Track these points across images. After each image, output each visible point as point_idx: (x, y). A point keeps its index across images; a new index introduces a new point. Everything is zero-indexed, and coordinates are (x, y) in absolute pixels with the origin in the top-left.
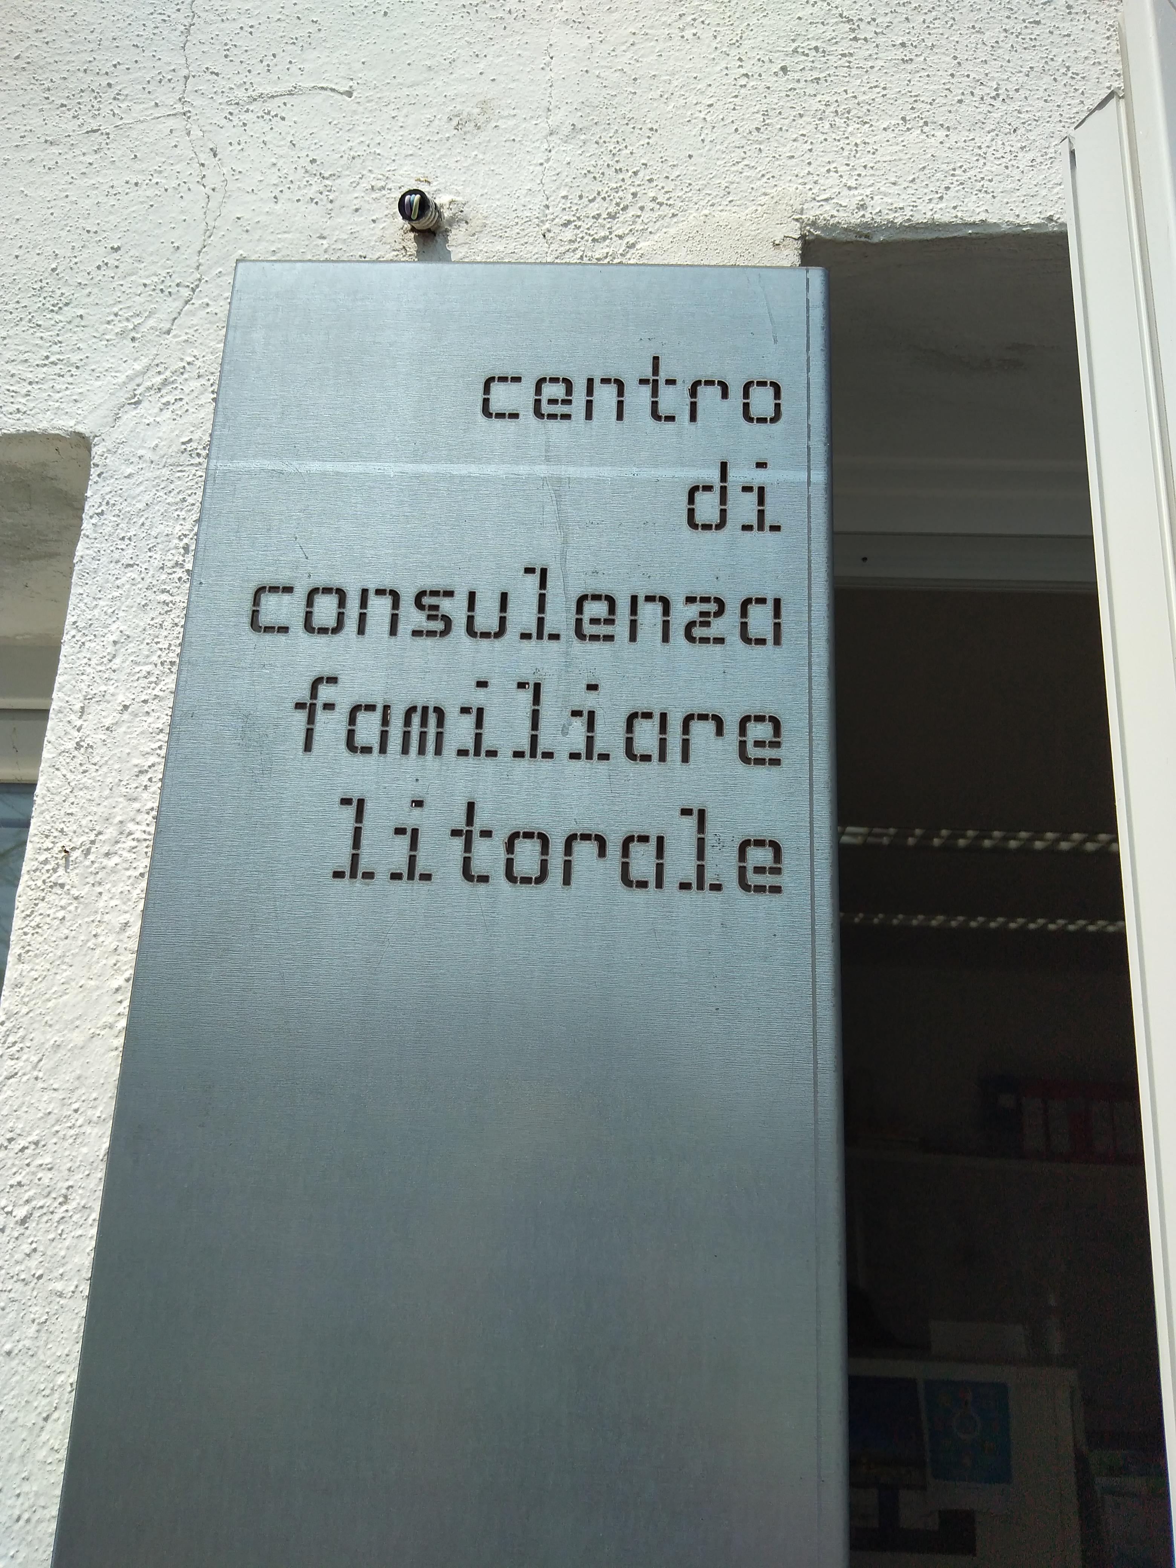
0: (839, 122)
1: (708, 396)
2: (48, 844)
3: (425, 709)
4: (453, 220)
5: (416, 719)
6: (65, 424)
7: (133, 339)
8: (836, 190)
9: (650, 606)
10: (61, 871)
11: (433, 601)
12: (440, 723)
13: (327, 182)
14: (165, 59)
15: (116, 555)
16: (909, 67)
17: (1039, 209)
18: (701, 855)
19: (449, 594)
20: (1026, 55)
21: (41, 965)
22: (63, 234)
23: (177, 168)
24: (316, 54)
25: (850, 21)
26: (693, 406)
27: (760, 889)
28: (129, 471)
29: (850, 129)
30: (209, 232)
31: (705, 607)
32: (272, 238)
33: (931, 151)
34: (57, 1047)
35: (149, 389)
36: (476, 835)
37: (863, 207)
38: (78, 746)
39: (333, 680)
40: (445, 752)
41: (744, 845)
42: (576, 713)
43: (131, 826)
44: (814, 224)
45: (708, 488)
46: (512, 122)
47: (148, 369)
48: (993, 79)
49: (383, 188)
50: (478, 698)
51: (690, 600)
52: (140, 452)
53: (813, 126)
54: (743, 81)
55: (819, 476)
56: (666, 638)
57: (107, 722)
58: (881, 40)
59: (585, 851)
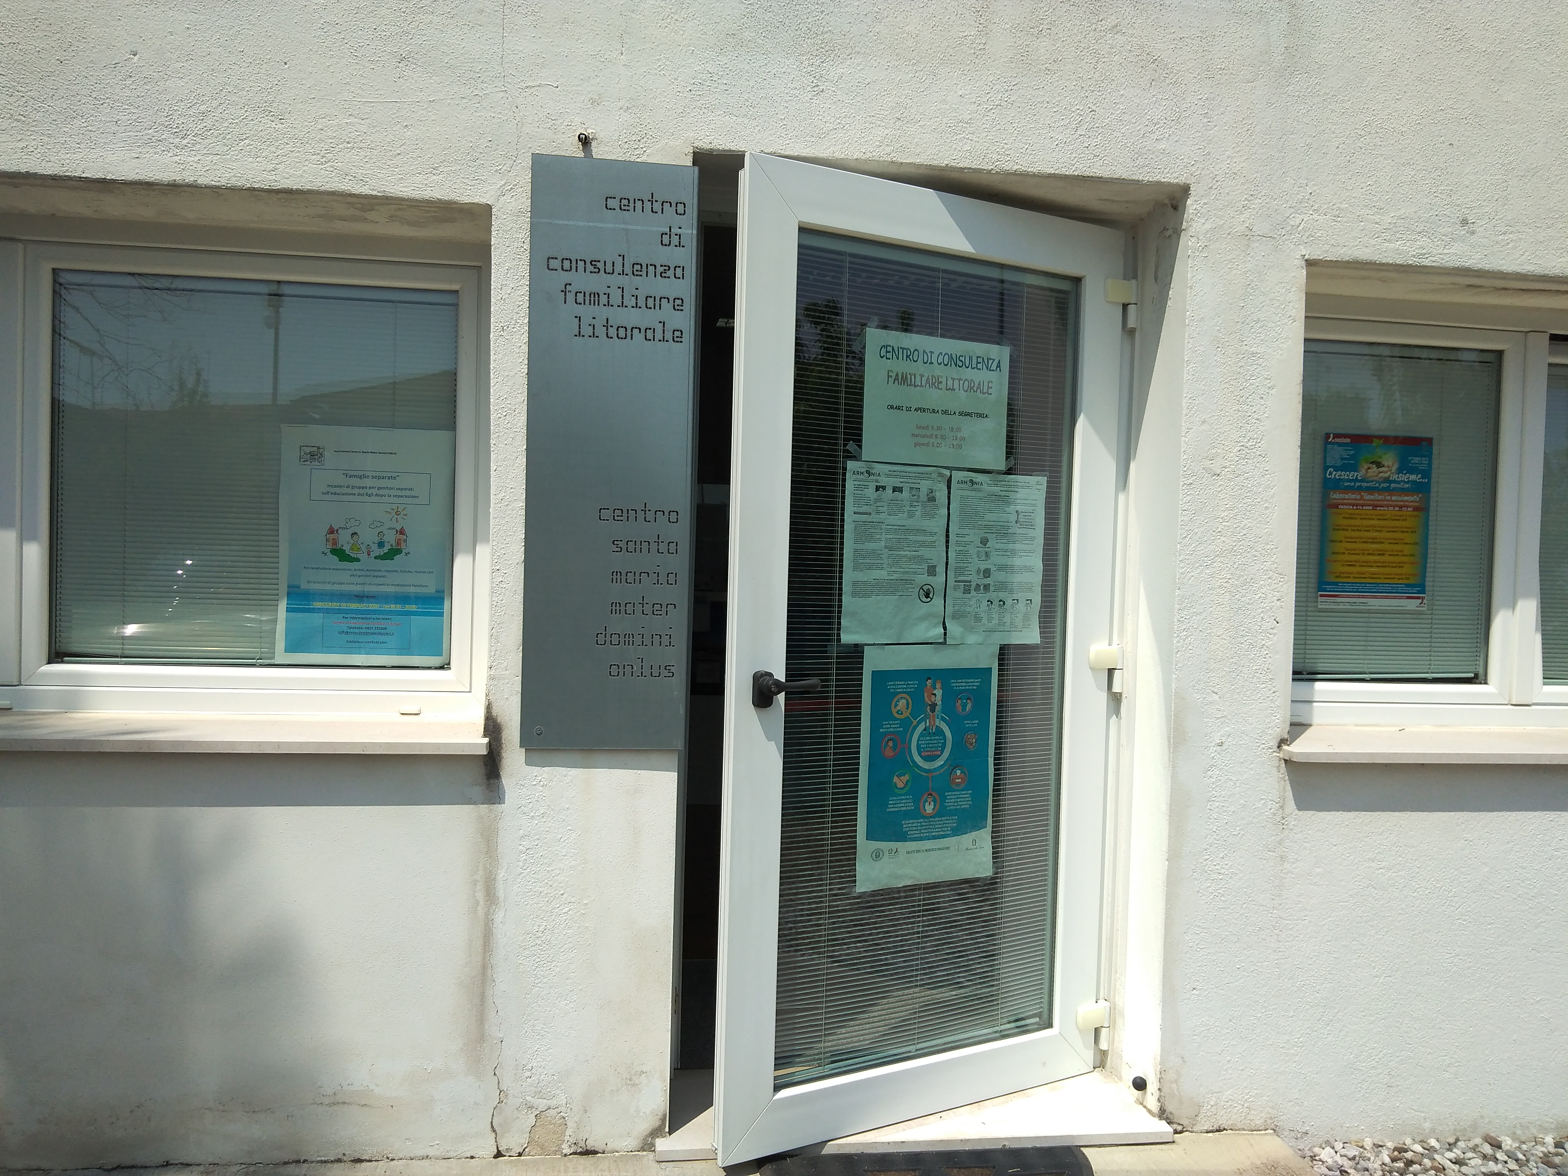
0: (706, 111)
1: (666, 205)
2: (497, 325)
3: (594, 293)
4: (592, 139)
5: (592, 296)
6: (483, 201)
7: (500, 173)
8: (704, 136)
9: (651, 267)
10: (502, 332)
11: (595, 263)
12: (599, 297)
13: (553, 122)
14: (497, 68)
15: (504, 243)
16: (727, 92)
17: (759, 147)
18: (664, 333)
19: (599, 261)
20: (761, 91)
21: (500, 356)
22: (472, 133)
23: (506, 112)
24: (545, 70)
25: (710, 73)
26: (662, 209)
27: (677, 342)
28: (505, 217)
29: (709, 114)
30: (519, 137)
31: (665, 268)
32: (538, 141)
33: (731, 125)
34: (507, 376)
35: (507, 190)
36: (609, 327)
37: (711, 143)
38: (501, 299)
39: (570, 284)
40: (600, 305)
41: (674, 331)
42: (633, 296)
43: (519, 321)
44: (697, 148)
45: (666, 234)
46: (608, 103)
47: (506, 183)
48: (750, 99)
49: (571, 125)
50: (608, 291)
51: (661, 266)
52: (507, 211)
53: (697, 113)
54: (678, 94)
55: (695, 232)
56: (655, 276)
57: (509, 292)
58: (719, 81)
59: (636, 331)
